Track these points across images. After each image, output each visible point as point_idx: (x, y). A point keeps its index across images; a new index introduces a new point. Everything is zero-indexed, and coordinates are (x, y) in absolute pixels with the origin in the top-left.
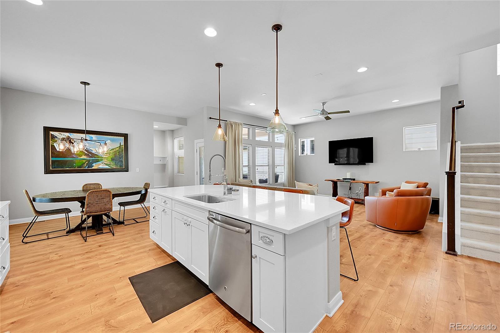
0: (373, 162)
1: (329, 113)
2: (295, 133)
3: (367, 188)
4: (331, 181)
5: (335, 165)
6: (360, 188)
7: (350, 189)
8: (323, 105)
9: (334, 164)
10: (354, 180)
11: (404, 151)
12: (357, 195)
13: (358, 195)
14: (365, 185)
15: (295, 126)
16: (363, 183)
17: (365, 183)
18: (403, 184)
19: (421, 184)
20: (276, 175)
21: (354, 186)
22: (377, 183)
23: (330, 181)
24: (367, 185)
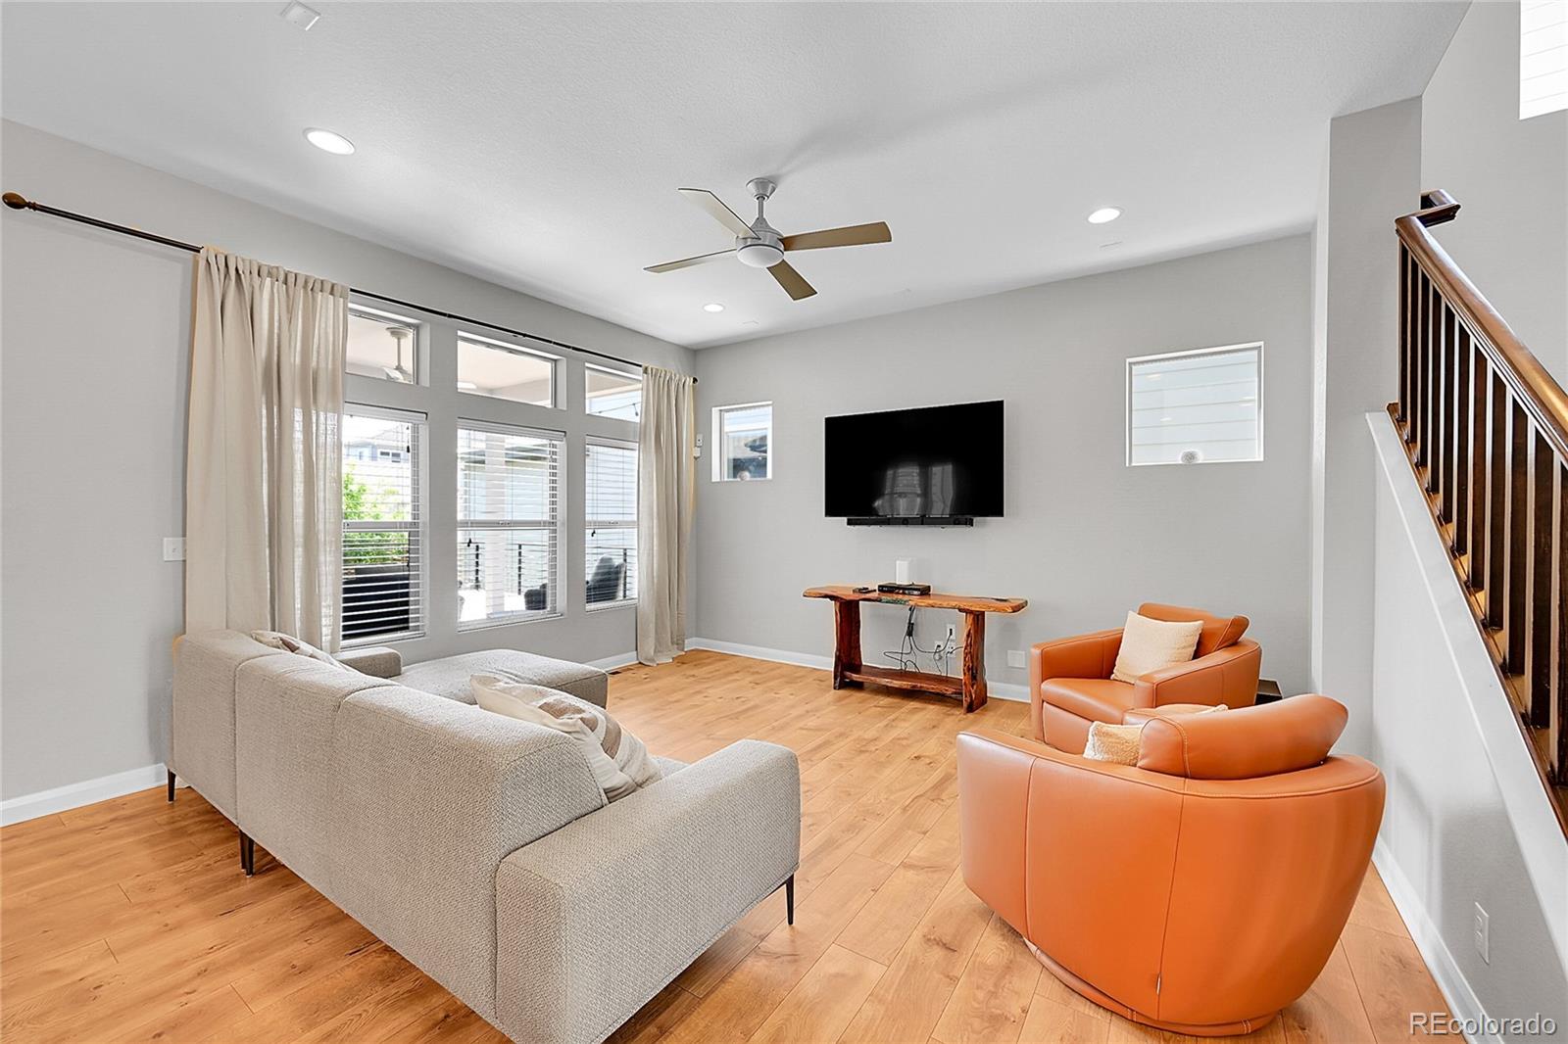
0: (1001, 514)
1: (788, 243)
2: (695, 380)
3: (976, 632)
4: (832, 598)
5: (850, 523)
6: (949, 627)
7: (910, 633)
8: (761, 197)
9: (845, 519)
10: (925, 591)
11: (1127, 465)
12: (937, 657)
13: (941, 658)
14: (970, 618)
15: (696, 354)
16: (960, 610)
17: (967, 612)
18: (1133, 617)
19: (1217, 625)
20: (611, 567)
21: (926, 617)
22: (1016, 609)
23: (826, 596)
24: (978, 619)
